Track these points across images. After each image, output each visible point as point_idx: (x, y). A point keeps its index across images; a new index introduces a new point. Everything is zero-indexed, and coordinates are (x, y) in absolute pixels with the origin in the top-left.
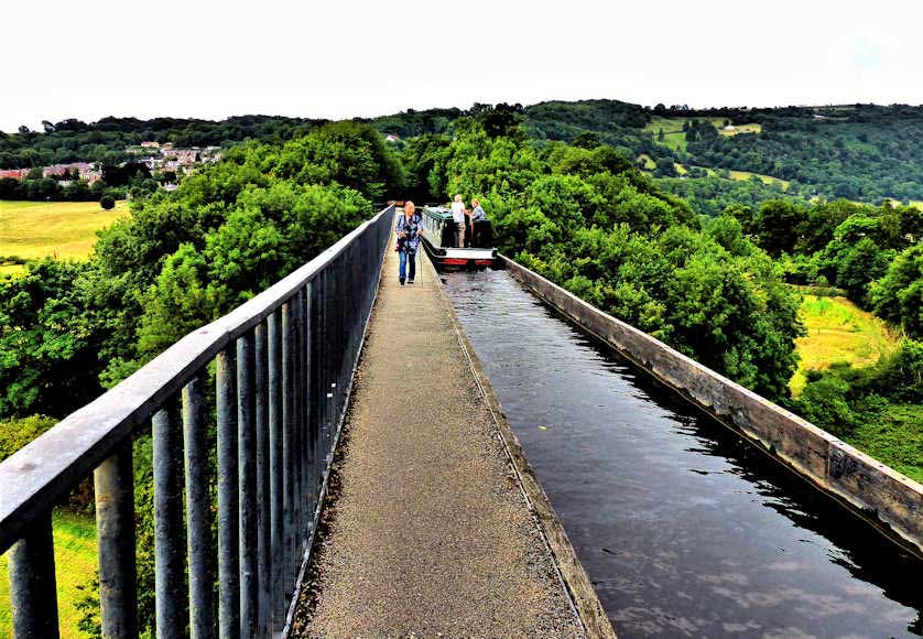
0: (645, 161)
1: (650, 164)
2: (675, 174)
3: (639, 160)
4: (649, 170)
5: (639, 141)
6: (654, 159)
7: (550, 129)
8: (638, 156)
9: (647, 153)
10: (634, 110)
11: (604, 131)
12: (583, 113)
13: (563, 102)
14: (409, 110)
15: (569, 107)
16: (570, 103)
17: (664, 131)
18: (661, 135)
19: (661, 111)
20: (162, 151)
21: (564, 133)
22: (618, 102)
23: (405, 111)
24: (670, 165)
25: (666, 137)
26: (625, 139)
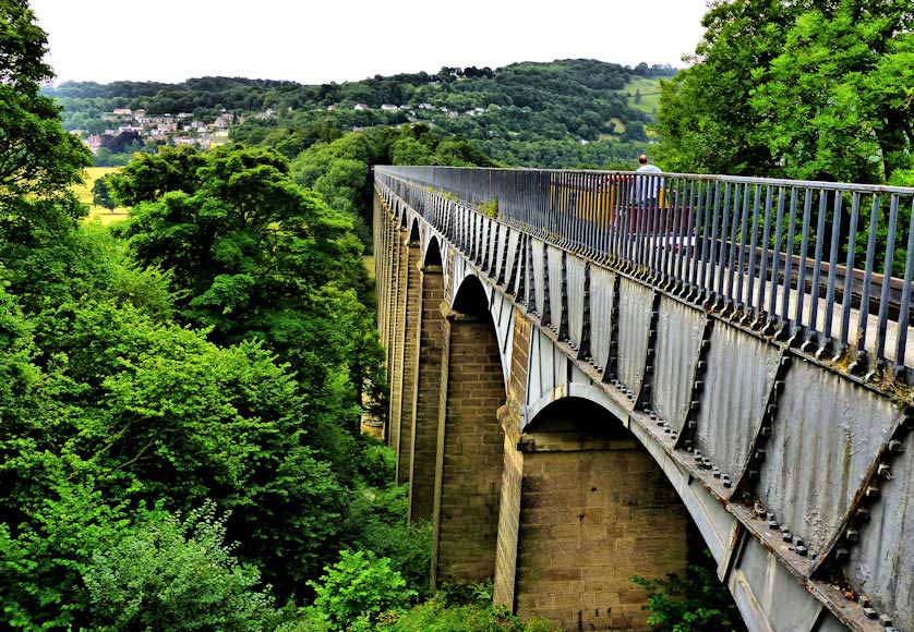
0: (614, 125)
1: (620, 128)
2: (644, 138)
3: (607, 124)
4: (618, 134)
5: (609, 105)
6: (624, 122)
7: (518, 94)
8: (607, 120)
9: (618, 117)
10: (613, 70)
11: (573, 94)
12: (554, 75)
13: (535, 64)
14: (377, 77)
15: (540, 68)
16: (544, 64)
17: (641, 93)
18: (638, 96)
19: (642, 71)
20: (137, 118)
21: (531, 98)
22: (597, 62)
23: (373, 77)
24: (639, 130)
25: (643, 98)
26: (595, 102)
